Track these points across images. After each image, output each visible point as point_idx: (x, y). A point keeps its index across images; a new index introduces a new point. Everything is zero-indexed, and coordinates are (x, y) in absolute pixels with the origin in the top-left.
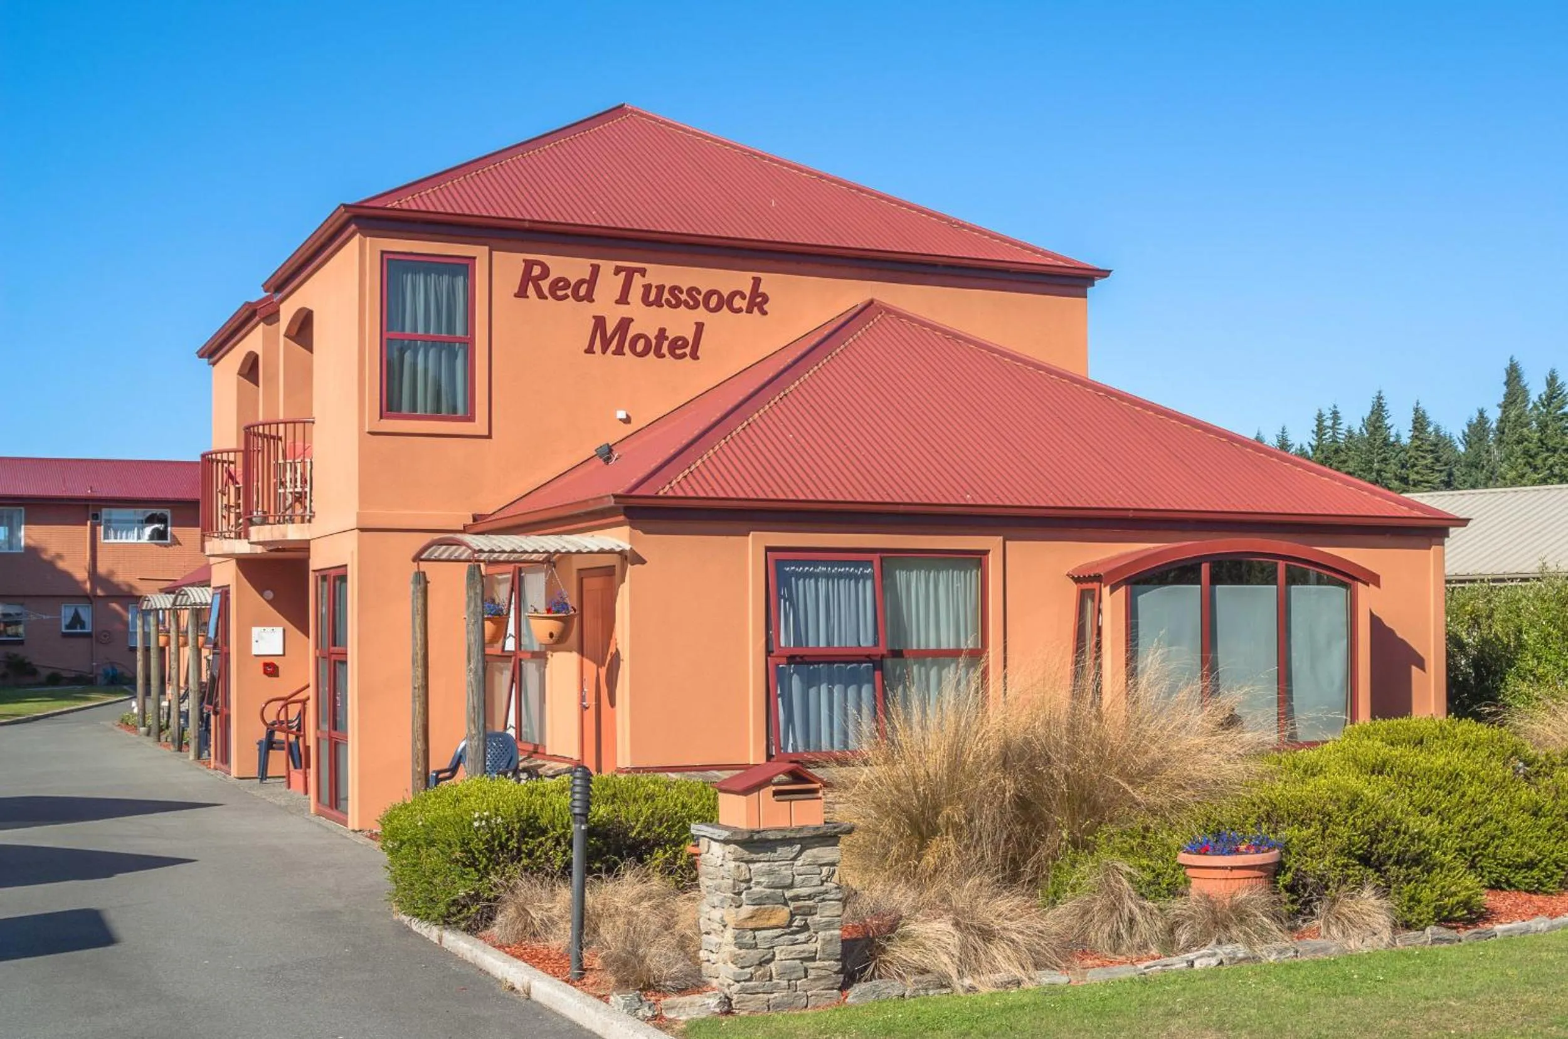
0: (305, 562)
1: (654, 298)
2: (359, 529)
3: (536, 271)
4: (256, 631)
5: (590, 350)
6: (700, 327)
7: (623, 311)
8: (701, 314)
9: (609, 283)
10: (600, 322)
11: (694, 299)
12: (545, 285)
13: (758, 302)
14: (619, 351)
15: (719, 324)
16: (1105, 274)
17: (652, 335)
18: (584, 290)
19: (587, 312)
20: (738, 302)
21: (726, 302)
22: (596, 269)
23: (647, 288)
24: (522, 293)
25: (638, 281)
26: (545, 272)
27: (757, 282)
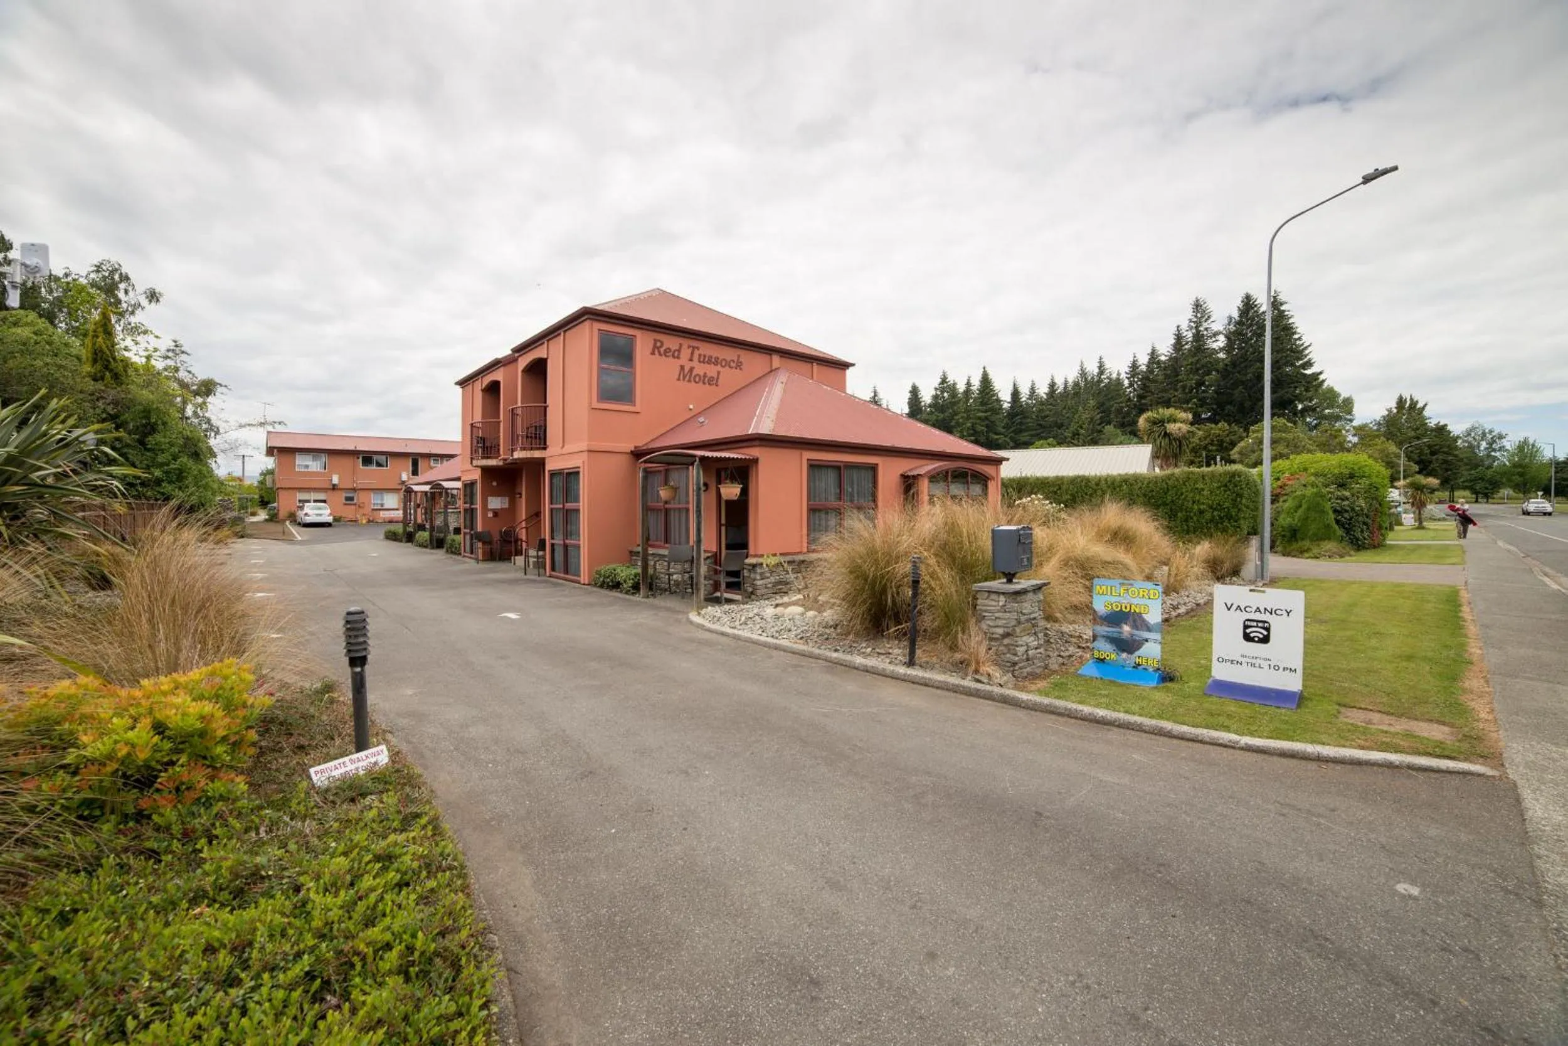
0: (544, 464)
1: (704, 360)
2: (589, 451)
3: (658, 344)
4: (490, 499)
5: (679, 379)
6: (719, 373)
7: (691, 364)
8: (719, 368)
9: (685, 353)
10: (682, 367)
11: (716, 362)
12: (662, 350)
13: (739, 365)
14: (689, 381)
15: (726, 372)
16: (853, 365)
17: (702, 374)
18: (676, 354)
19: (677, 363)
20: (732, 364)
21: (728, 364)
22: (681, 345)
23: (700, 355)
24: (653, 353)
25: (697, 353)
26: (662, 343)
27: (739, 356)
